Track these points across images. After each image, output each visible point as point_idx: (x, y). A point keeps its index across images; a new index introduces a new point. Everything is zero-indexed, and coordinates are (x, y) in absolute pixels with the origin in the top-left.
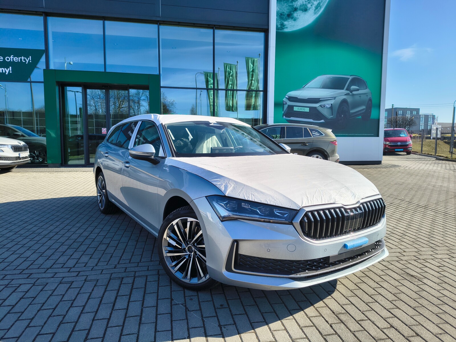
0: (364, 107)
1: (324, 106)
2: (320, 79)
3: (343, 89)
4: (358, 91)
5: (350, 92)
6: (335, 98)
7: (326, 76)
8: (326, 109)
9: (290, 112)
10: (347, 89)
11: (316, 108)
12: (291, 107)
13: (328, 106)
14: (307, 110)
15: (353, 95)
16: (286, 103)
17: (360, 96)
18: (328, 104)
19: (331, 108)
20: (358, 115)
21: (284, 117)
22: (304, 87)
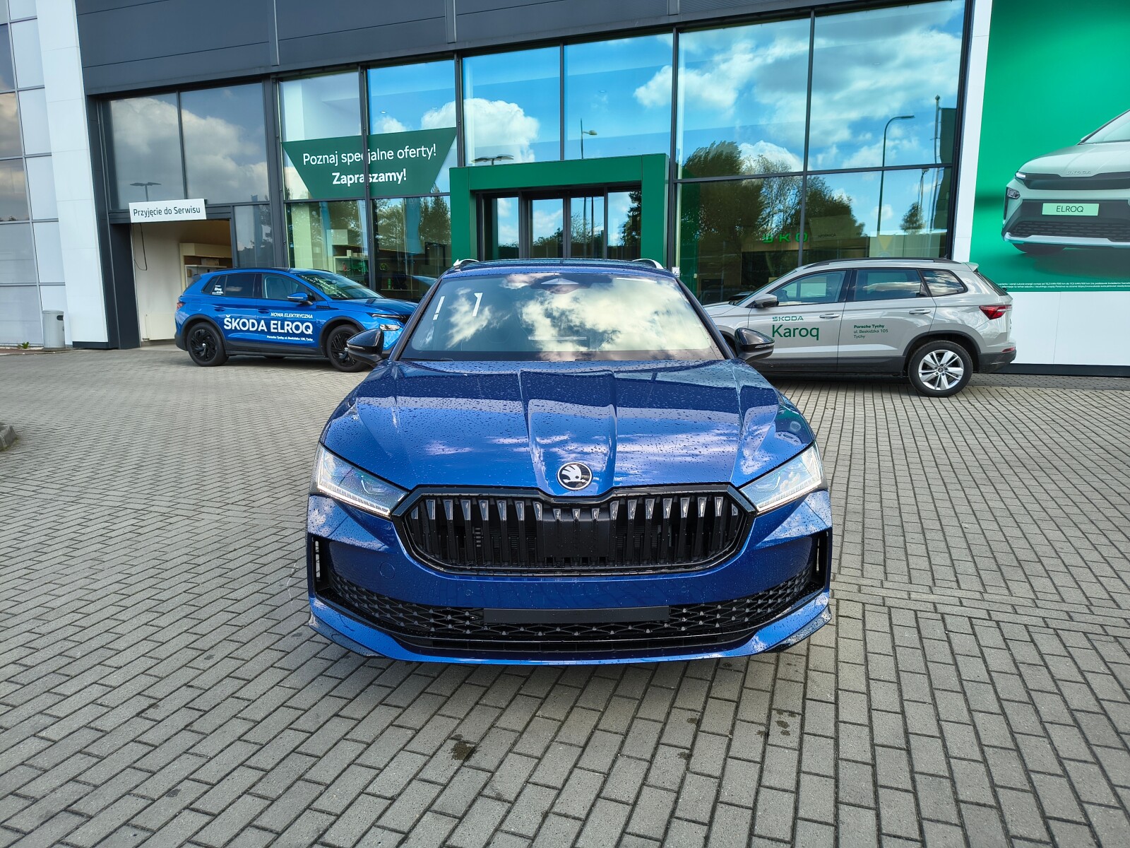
9: (1028, 221)
14: (1092, 210)
16: (1016, 195)
21: (1007, 235)
22: (1087, 141)
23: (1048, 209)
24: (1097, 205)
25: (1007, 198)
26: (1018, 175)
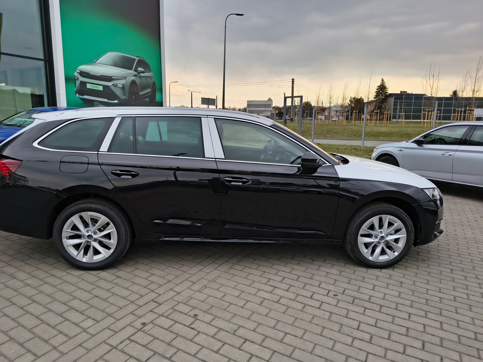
0: (149, 90)
1: (117, 86)
2: (110, 56)
3: (131, 70)
4: (144, 73)
5: (138, 74)
6: (125, 78)
7: (115, 53)
8: (118, 88)
9: (83, 90)
10: (136, 70)
11: (109, 86)
12: (83, 84)
13: (120, 86)
14: (101, 88)
15: (141, 77)
16: (78, 79)
17: (146, 79)
18: (120, 83)
19: (123, 88)
20: (146, 98)
21: (77, 94)
22: (96, 62)
23: (89, 86)
24: (102, 86)
25: (75, 79)
26: (77, 71)
